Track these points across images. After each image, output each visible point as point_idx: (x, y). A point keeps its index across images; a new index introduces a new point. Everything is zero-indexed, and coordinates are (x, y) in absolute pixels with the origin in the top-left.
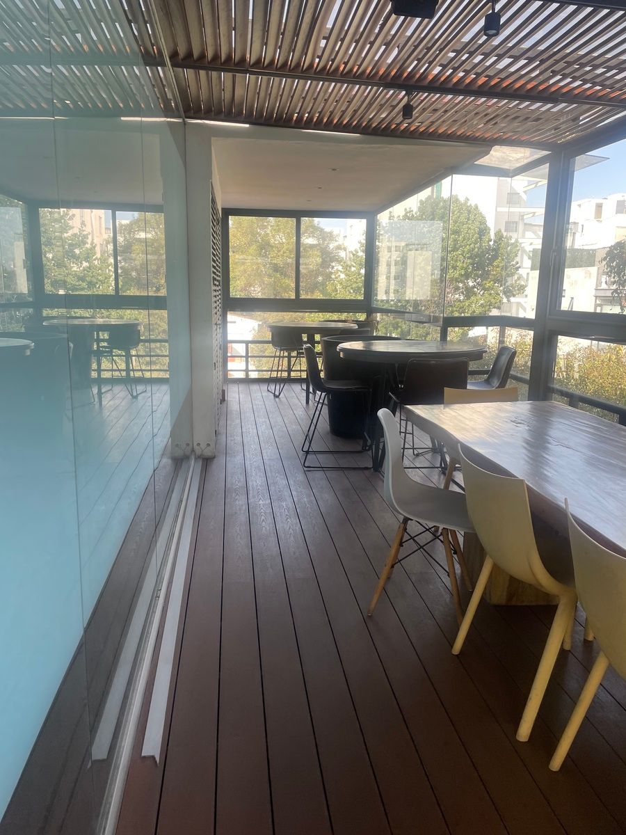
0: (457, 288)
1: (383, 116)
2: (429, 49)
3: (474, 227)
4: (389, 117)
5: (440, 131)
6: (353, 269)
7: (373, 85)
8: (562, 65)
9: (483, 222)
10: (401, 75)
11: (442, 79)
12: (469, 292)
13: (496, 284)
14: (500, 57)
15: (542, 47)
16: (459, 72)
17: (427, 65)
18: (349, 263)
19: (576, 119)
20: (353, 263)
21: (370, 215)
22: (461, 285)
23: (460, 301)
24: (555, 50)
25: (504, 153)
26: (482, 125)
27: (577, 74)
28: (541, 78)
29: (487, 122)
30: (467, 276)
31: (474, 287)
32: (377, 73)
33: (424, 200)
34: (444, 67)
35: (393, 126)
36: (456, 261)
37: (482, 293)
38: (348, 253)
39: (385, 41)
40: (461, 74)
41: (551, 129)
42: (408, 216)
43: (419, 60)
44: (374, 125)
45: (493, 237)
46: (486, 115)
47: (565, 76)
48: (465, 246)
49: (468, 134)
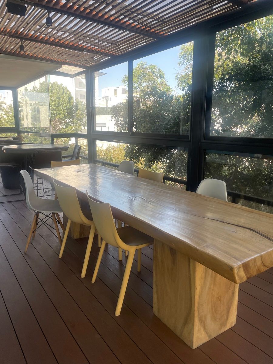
0: (62, 123)
1: (13, 47)
2: (28, 24)
3: (67, 96)
4: (15, 48)
5: (39, 56)
6: (11, 113)
7: (5, 35)
8: (82, 37)
9: (70, 94)
10: (17, 33)
11: (35, 37)
12: (67, 125)
13: (79, 121)
14: (58, 31)
15: (74, 29)
16: (42, 35)
17: (28, 30)
18: (8, 110)
19: (93, 58)
20: (10, 111)
21: (14, 89)
22: (63, 121)
23: (64, 128)
24: (79, 31)
25: (68, 68)
26: (57, 56)
27: (88, 41)
28: (75, 41)
29: (59, 54)
30: (66, 117)
31: (69, 122)
32: (6, 31)
33: (42, 83)
34: (36, 32)
35: (18, 52)
36: (60, 111)
37: (73, 125)
38: (7, 106)
39: (9, 18)
40: (43, 36)
41: (84, 61)
42: (35, 90)
43: (25, 28)
44: (9, 51)
45: (75, 101)
46: (58, 52)
47: (84, 42)
48: (63, 105)
49: (51, 59)
